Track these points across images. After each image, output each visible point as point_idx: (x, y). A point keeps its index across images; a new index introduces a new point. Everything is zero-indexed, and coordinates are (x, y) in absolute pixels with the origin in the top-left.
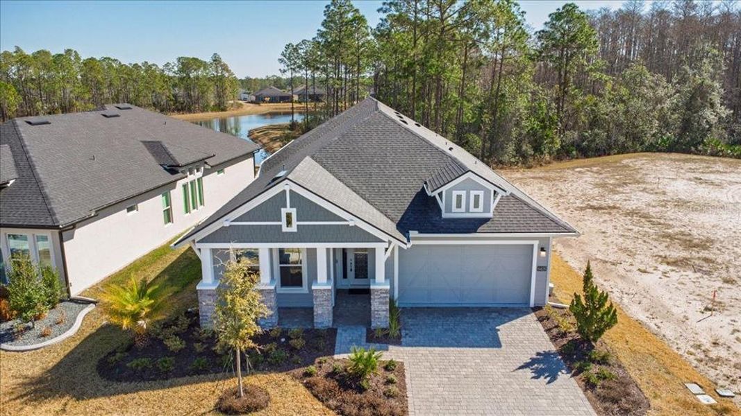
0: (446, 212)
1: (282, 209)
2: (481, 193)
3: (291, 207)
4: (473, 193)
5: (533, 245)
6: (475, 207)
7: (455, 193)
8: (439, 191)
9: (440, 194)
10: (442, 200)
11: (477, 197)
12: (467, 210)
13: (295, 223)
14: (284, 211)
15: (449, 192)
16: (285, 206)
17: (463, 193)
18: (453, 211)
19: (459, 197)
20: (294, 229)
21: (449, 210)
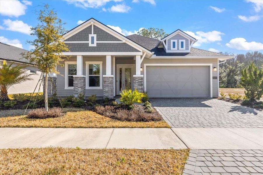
0: (168, 50)
1: (90, 35)
2: (184, 41)
3: (94, 34)
4: (180, 41)
5: (210, 66)
6: (181, 48)
7: (172, 41)
8: (164, 39)
9: (165, 41)
10: (166, 44)
11: (182, 43)
12: (178, 49)
13: (95, 42)
14: (90, 36)
15: (169, 40)
16: (91, 33)
17: (176, 41)
18: (171, 49)
19: (174, 43)
20: (95, 45)
21: (169, 49)
